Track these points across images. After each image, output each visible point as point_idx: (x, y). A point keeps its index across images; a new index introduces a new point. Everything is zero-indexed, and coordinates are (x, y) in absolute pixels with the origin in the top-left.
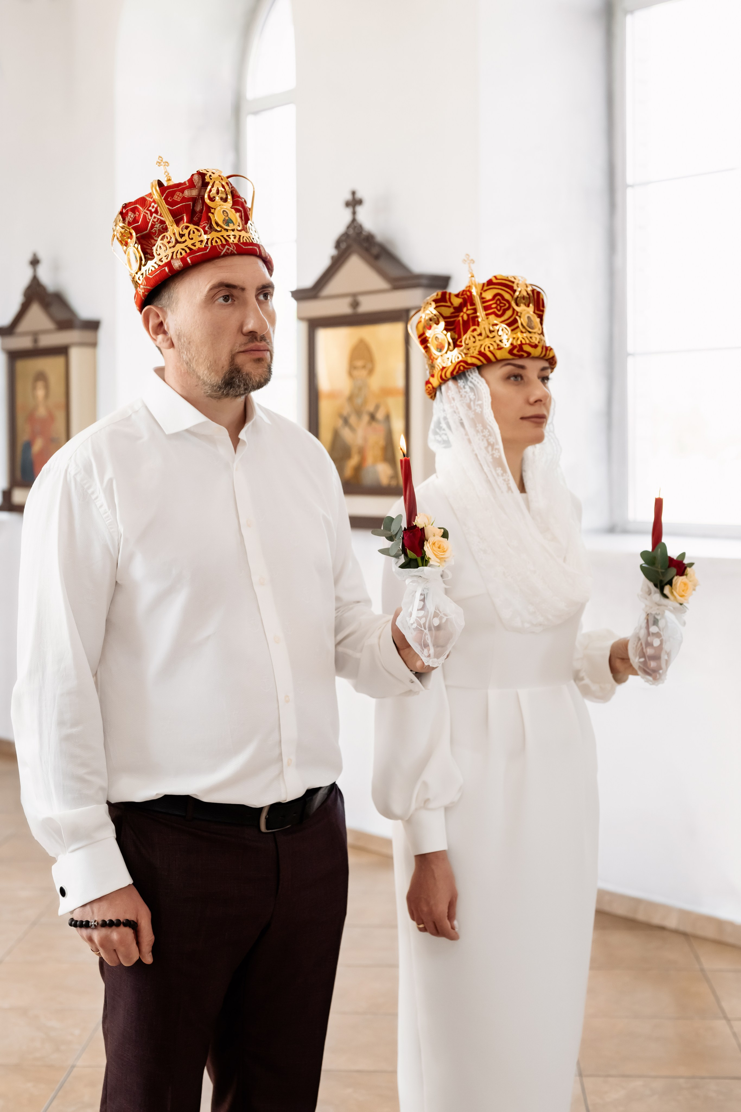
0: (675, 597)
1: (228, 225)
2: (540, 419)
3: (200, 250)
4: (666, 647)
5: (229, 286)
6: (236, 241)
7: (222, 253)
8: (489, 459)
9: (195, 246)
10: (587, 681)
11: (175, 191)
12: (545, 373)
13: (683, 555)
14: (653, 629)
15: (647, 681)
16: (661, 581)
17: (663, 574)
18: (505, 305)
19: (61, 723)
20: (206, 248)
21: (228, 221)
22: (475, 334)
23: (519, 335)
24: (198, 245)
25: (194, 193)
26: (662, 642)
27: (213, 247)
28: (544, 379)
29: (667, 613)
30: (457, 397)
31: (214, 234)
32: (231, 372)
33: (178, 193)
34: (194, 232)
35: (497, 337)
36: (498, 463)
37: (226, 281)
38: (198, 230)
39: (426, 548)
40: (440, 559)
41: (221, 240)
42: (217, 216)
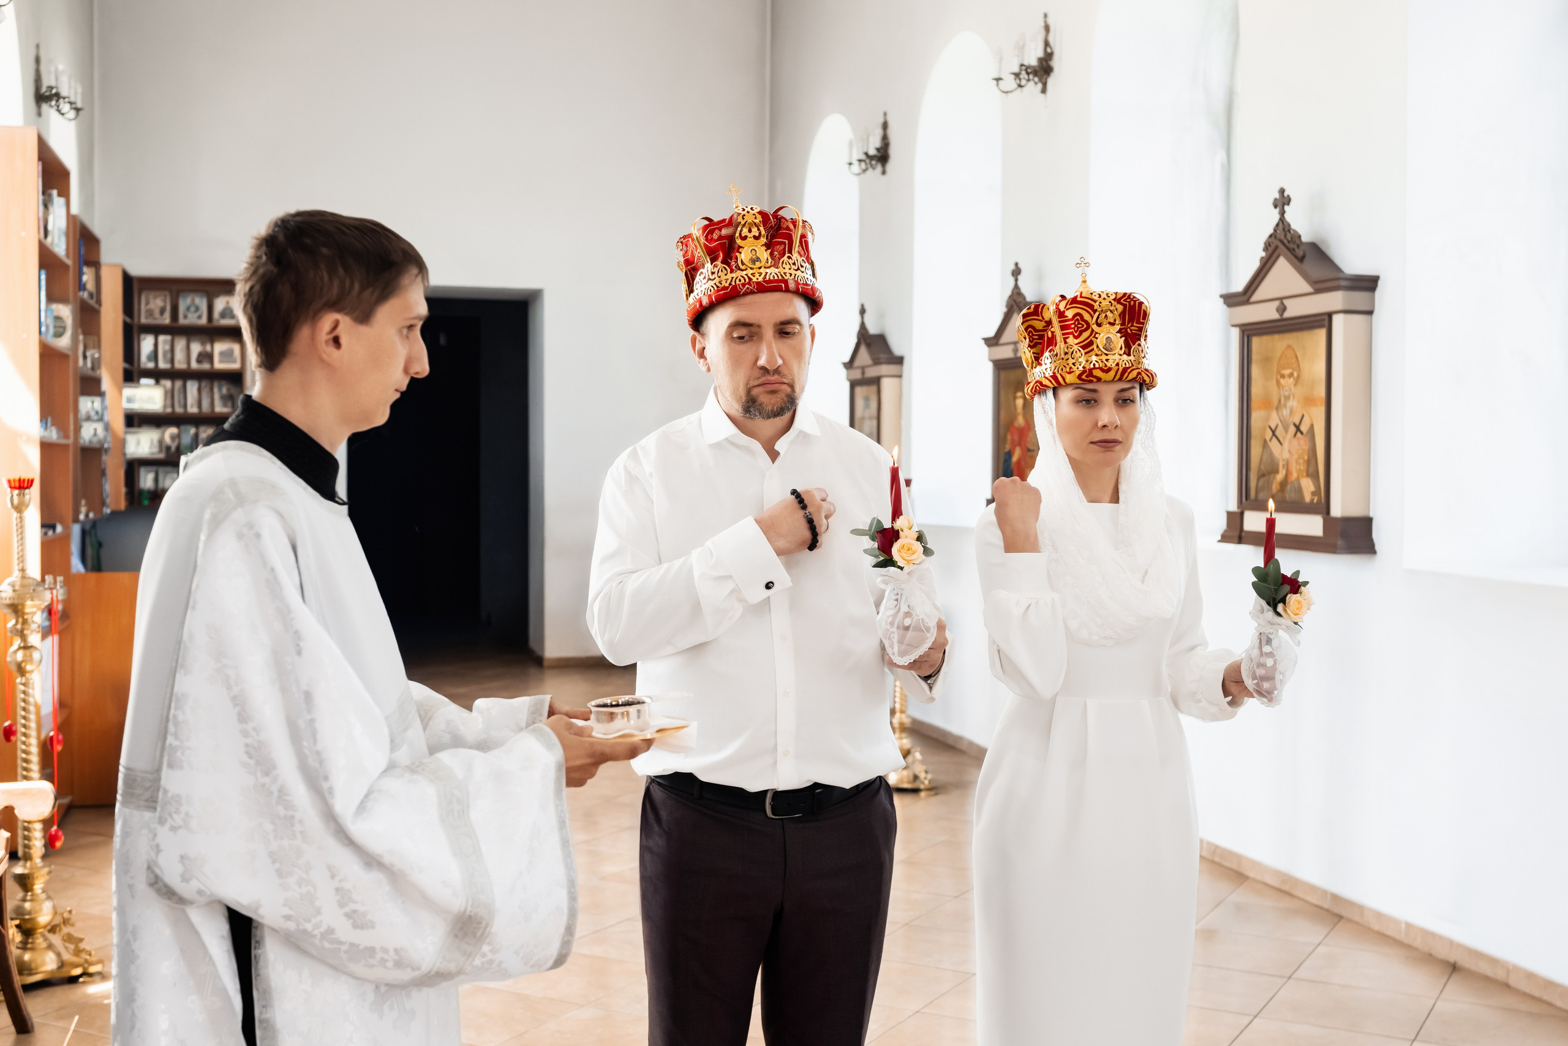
0: (1289, 615)
1: (755, 264)
2: (1108, 444)
3: (724, 288)
4: (1280, 667)
5: (746, 325)
6: (760, 279)
7: (742, 293)
9: (721, 284)
11: (715, 229)
13: (1298, 573)
14: (1267, 649)
15: (1263, 703)
16: (1274, 599)
17: (1276, 591)
18: (1083, 326)
20: (729, 286)
21: (755, 260)
23: (1094, 358)
24: (724, 283)
26: (1275, 663)
27: (735, 286)
28: (1126, 401)
29: (1281, 633)
31: (739, 273)
33: (717, 231)
34: (722, 271)
35: (1071, 359)
37: (742, 320)
38: (726, 269)
39: (893, 549)
40: (908, 561)
41: (745, 279)
42: (744, 256)
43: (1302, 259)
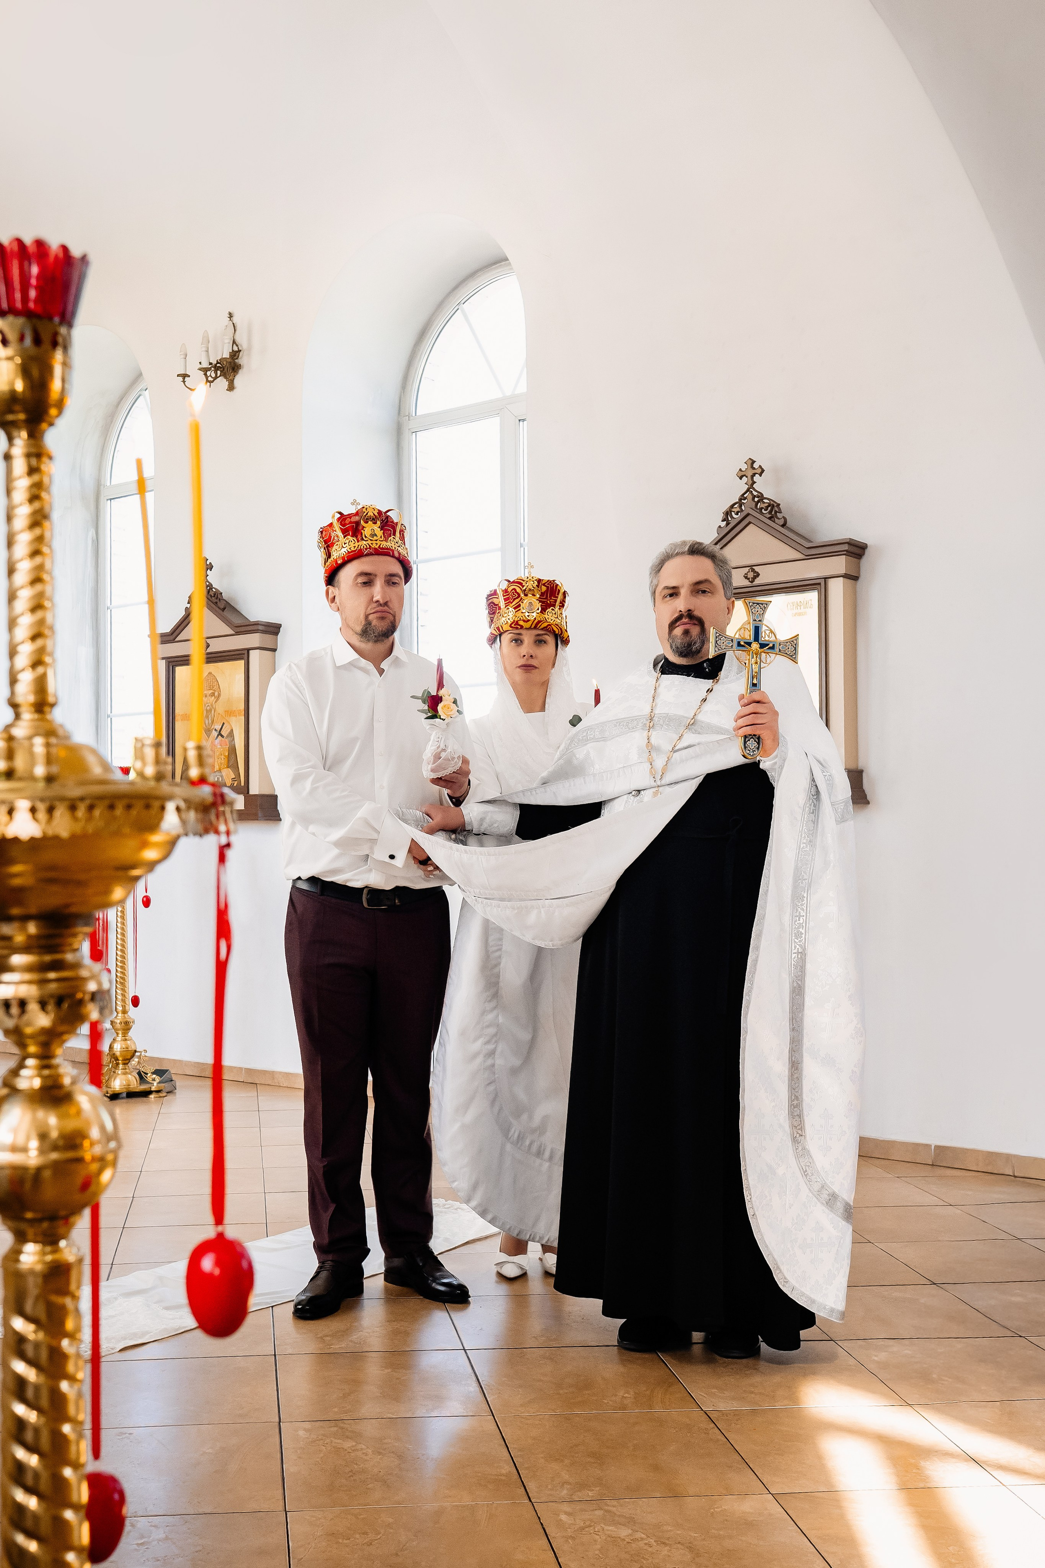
1: (373, 538)
6: (377, 547)
7: (365, 553)
9: (351, 549)
11: (346, 519)
18: (516, 596)
24: (353, 549)
25: (358, 518)
31: (363, 543)
33: (348, 519)
34: (351, 541)
37: (366, 570)
38: (354, 540)
39: (438, 708)
40: (448, 716)
41: (367, 546)
42: (367, 532)
43: (223, 609)
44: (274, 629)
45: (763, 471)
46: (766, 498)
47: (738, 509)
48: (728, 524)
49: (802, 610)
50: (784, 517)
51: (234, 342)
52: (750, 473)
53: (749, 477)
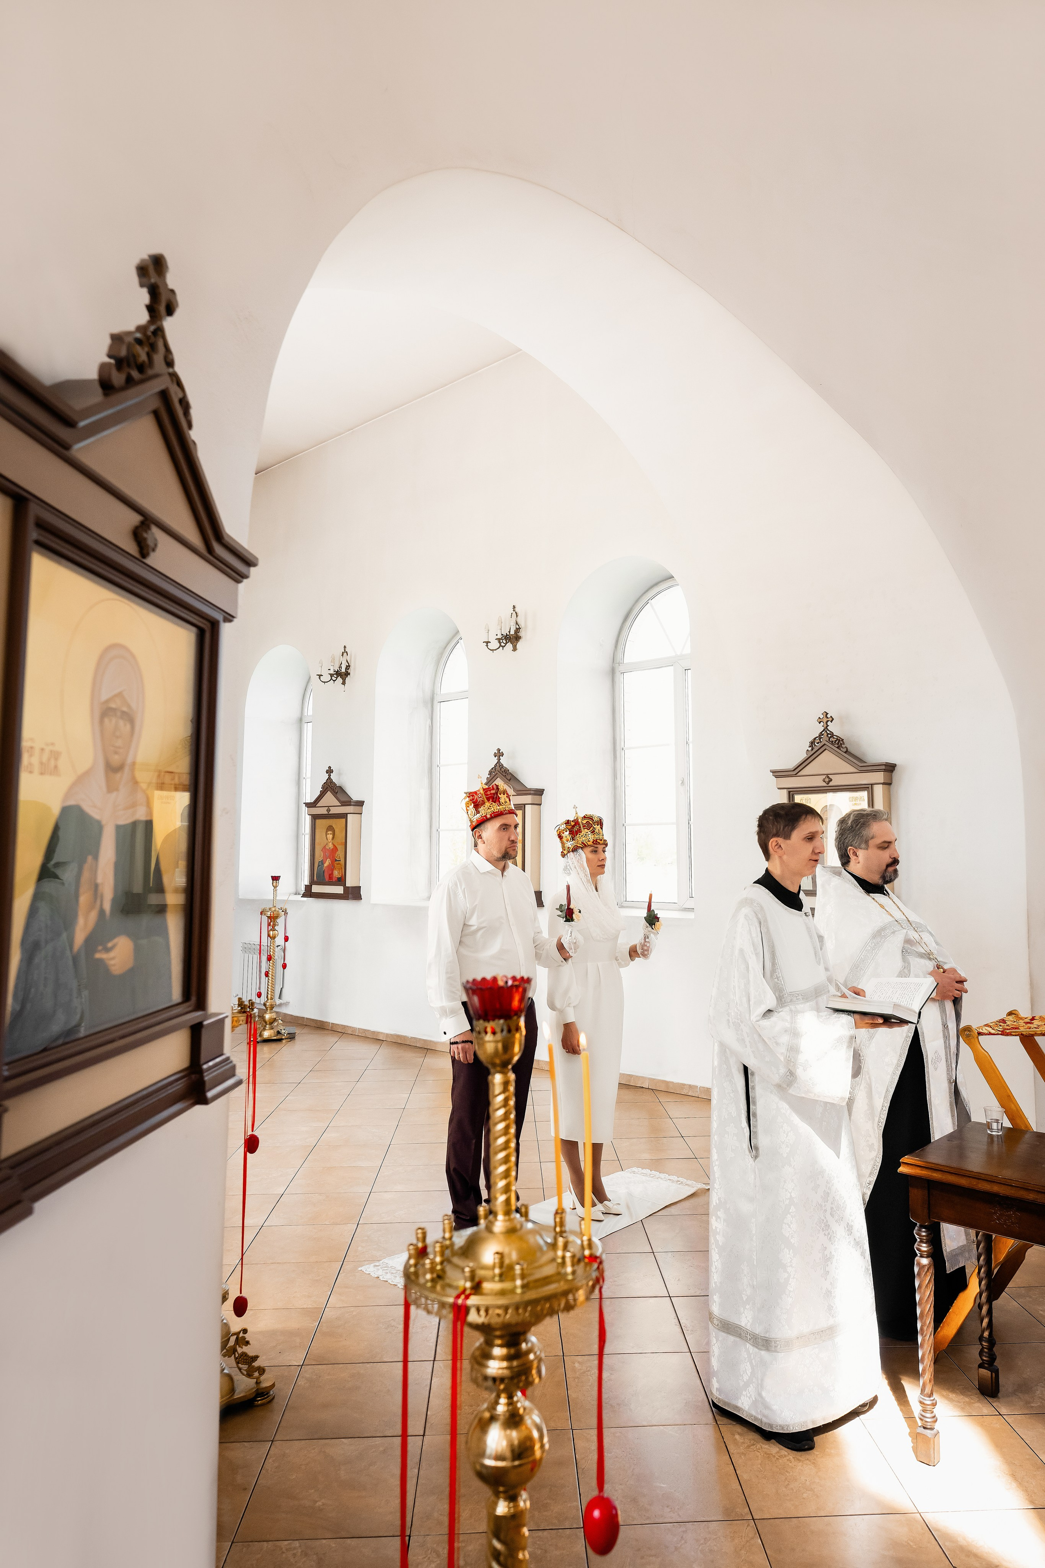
2: (603, 866)
3: (497, 812)
5: (506, 825)
6: (508, 809)
7: (504, 813)
8: (586, 880)
10: (620, 961)
12: (604, 849)
13: (658, 914)
18: (590, 825)
19: (447, 973)
20: (499, 811)
21: (506, 802)
22: (580, 836)
23: (596, 836)
24: (496, 810)
25: (493, 792)
28: (604, 851)
30: (574, 858)
31: (501, 807)
32: (505, 854)
34: (494, 805)
35: (588, 837)
36: (588, 881)
37: (505, 823)
38: (496, 805)
41: (504, 809)
42: (502, 800)
43: (510, 780)
44: (540, 792)
45: (833, 719)
46: (835, 735)
47: (818, 741)
48: (812, 749)
49: (858, 802)
50: (846, 747)
51: (517, 623)
52: (825, 720)
53: (825, 723)
